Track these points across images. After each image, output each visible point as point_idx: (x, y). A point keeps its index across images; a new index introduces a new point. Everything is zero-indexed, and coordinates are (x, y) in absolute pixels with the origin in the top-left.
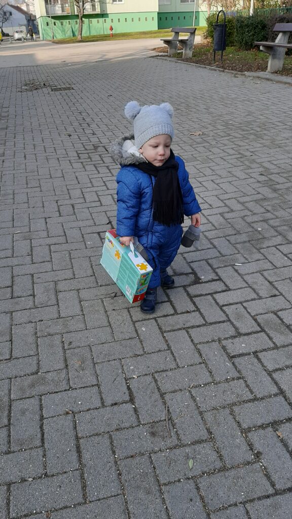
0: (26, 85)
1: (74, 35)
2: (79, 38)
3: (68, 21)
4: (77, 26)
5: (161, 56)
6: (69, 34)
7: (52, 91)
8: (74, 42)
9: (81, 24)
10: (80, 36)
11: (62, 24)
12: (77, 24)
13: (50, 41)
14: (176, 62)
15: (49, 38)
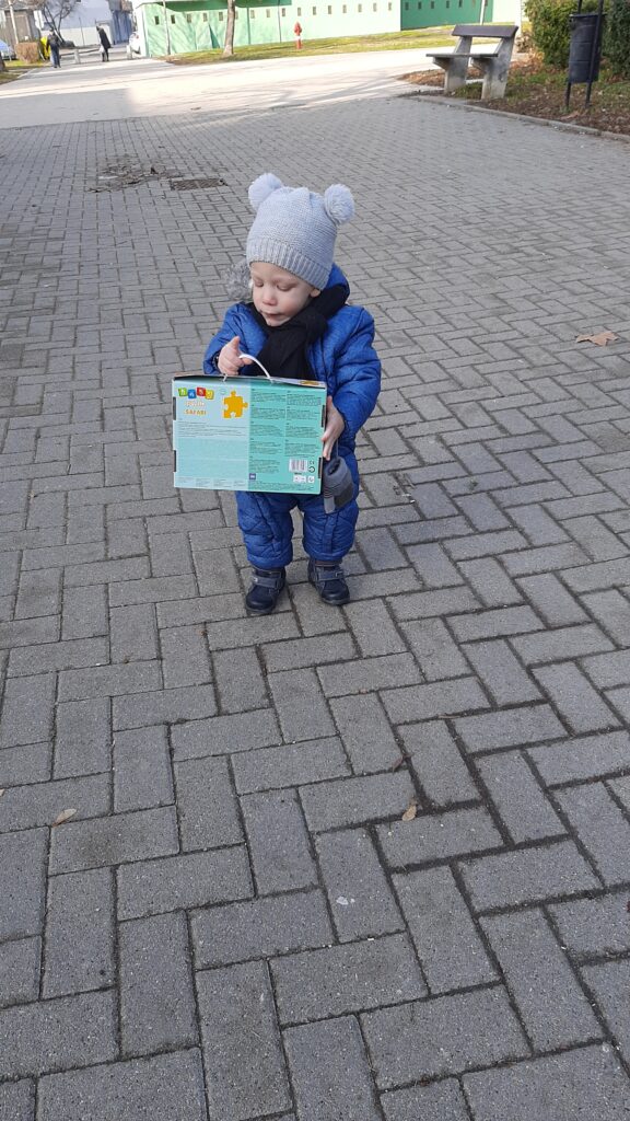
0: (108, 171)
1: (215, 44)
2: (227, 51)
3: (202, 12)
4: (222, 25)
5: (426, 93)
6: (204, 42)
7: (173, 188)
8: (215, 61)
9: (231, 20)
10: (228, 48)
11: (189, 21)
12: (221, 19)
13: (162, 58)
14: (468, 110)
15: (160, 53)
